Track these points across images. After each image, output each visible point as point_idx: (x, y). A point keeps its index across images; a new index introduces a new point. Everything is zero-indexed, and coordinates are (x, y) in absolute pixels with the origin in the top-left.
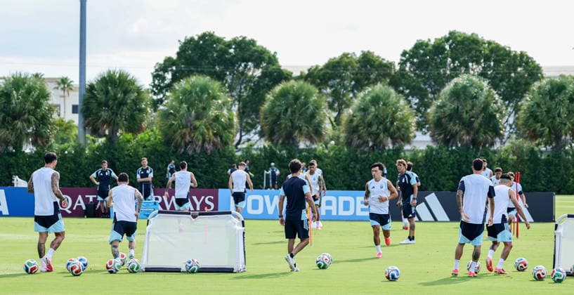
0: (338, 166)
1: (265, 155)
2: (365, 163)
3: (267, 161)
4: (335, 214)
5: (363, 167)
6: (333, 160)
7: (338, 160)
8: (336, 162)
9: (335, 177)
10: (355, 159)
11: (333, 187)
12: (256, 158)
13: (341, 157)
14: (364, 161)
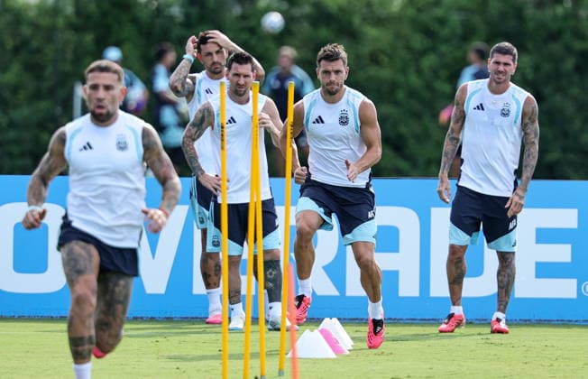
0: (429, 62)
1: (78, 12)
2: (556, 48)
3: (89, 38)
4: (415, 292)
5: (547, 67)
6: (406, 29)
7: (428, 33)
8: (418, 41)
9: (418, 116)
10: (512, 24)
11: (403, 164)
12: (35, 26)
13: (442, 22)
14: (554, 36)
